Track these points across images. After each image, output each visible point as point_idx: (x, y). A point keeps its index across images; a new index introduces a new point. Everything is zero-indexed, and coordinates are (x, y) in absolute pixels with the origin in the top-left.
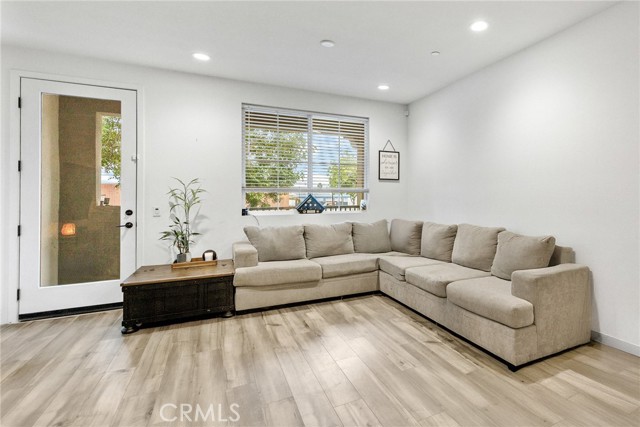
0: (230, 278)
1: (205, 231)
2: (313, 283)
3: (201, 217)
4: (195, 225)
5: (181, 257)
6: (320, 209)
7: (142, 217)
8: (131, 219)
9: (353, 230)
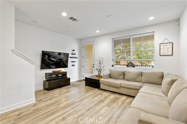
2: (117, 88)
3: (103, 66)
5: (99, 74)
6: (134, 66)
8: (94, 66)
9: (141, 74)
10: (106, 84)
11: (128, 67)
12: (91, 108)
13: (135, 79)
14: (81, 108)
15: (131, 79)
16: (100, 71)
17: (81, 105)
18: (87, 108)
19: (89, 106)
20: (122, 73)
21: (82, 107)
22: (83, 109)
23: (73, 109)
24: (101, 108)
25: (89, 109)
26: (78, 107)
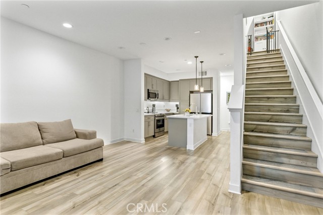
12: (110, 188)
14: (129, 188)
17: (130, 192)
18: (118, 188)
19: (112, 192)
21: (126, 189)
22: (125, 186)
23: (143, 185)
24: (90, 190)
25: (114, 186)
26: (134, 189)
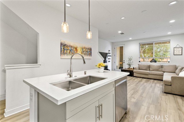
0: (133, 71)
1: (133, 64)
2: (147, 75)
3: (132, 62)
4: (132, 63)
5: (129, 67)
6: (155, 62)
7: (125, 62)
8: (124, 62)
9: (162, 67)
10: (139, 73)
11: (151, 62)
13: (158, 69)
15: (155, 70)
16: (130, 65)
20: (148, 66)
